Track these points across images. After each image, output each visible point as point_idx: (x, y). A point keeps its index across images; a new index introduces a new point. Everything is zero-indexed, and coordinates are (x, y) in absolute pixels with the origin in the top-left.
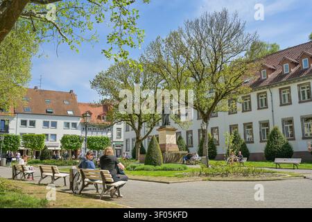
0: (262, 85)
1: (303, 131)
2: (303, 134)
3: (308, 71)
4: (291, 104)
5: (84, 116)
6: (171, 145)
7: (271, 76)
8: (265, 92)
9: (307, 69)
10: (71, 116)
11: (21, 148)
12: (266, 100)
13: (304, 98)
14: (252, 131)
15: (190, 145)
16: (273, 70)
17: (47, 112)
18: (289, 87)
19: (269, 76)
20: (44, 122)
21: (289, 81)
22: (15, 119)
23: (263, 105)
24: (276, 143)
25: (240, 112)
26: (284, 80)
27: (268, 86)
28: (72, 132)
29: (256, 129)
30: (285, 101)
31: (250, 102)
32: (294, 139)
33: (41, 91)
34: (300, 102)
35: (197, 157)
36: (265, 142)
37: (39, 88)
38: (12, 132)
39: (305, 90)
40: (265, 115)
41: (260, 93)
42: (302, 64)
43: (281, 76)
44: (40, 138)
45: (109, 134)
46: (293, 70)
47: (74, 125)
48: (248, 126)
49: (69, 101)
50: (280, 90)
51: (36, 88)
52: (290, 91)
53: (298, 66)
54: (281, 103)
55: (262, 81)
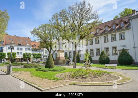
0: (97, 35)
1: (113, 52)
2: (113, 53)
3: (115, 29)
4: (108, 42)
5: (33, 46)
6: (62, 57)
7: (101, 32)
8: (98, 38)
9: (114, 29)
10: (28, 46)
11: (6, 58)
12: (99, 40)
13: (113, 40)
14: (93, 52)
15: (70, 57)
16: (102, 29)
17: (19, 44)
18: (108, 36)
19: (100, 32)
20: (17, 48)
21: (108, 33)
22: (6, 47)
23: (97, 42)
24: (103, 57)
25: (89, 45)
26: (106, 33)
27: (100, 35)
28: (28, 52)
29: (95, 51)
30: (106, 41)
31: (93, 41)
32: (109, 55)
33: (17, 37)
34: (112, 41)
35: (72, 62)
36: (98, 56)
37: (16, 36)
38: (4, 52)
39: (114, 37)
40: (98, 46)
41: (96, 38)
42: (113, 27)
43: (105, 31)
44: (14, 54)
45: (42, 52)
46: (109, 29)
47: (29, 49)
48: (92, 50)
49: (27, 41)
50: (104, 37)
51: (15, 36)
52: (108, 37)
53: (111, 28)
54: (104, 41)
55: (97, 34)
